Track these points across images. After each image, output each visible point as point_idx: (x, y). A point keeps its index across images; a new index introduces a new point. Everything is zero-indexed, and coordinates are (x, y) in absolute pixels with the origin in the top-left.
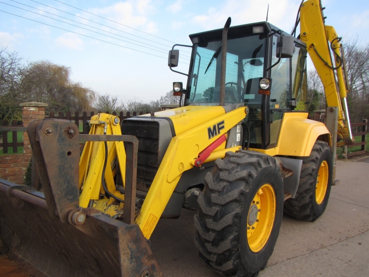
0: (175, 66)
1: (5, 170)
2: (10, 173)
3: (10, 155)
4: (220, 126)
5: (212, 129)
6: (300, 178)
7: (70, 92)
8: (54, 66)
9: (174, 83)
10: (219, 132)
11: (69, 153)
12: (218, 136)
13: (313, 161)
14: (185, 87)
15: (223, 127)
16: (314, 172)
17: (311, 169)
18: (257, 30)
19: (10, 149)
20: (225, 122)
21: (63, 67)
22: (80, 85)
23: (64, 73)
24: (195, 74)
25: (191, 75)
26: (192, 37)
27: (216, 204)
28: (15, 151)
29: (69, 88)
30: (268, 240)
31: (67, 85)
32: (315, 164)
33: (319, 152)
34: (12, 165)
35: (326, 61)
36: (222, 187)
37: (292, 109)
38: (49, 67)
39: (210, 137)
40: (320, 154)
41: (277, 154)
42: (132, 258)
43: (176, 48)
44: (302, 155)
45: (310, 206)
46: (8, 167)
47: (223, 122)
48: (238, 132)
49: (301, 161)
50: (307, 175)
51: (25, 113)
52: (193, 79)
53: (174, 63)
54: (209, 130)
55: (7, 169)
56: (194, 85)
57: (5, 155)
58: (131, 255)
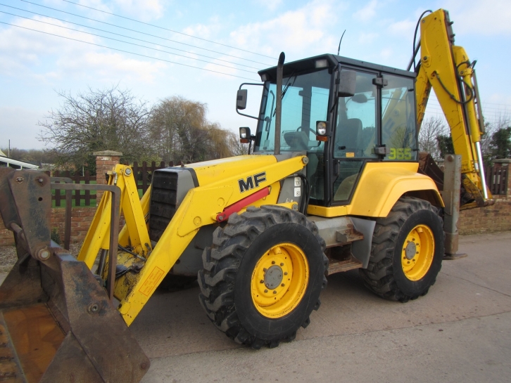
0: (243, 108)
1: (77, 224)
2: (82, 228)
3: (83, 208)
4: (258, 178)
5: (245, 181)
6: (373, 243)
7: (206, 135)
8: (187, 102)
9: (241, 128)
10: (257, 185)
11: (40, 199)
12: (255, 189)
13: (395, 223)
14: (253, 133)
15: (264, 179)
16: (396, 238)
17: (389, 233)
18: (320, 64)
19: (82, 201)
20: (267, 173)
21: (198, 103)
22: (218, 125)
23: (199, 111)
24: (267, 118)
25: (261, 119)
26: (261, 73)
27: (214, 260)
28: (87, 203)
29: (205, 131)
30: (295, 309)
31: (202, 126)
32: (398, 228)
33: (406, 213)
34: (84, 219)
35: (452, 93)
36: (222, 242)
37: (380, 158)
38: (181, 104)
39: (242, 190)
40: (408, 215)
41: (349, 213)
42: (77, 290)
43: (244, 88)
44: (376, 215)
45: (391, 280)
46: (80, 221)
47: (264, 174)
48: (295, 185)
49: (374, 223)
50: (385, 241)
51: (97, 163)
52: (265, 122)
53: (241, 105)
54: (241, 182)
55: (79, 223)
56: (266, 130)
57: (78, 207)
58: (77, 287)
